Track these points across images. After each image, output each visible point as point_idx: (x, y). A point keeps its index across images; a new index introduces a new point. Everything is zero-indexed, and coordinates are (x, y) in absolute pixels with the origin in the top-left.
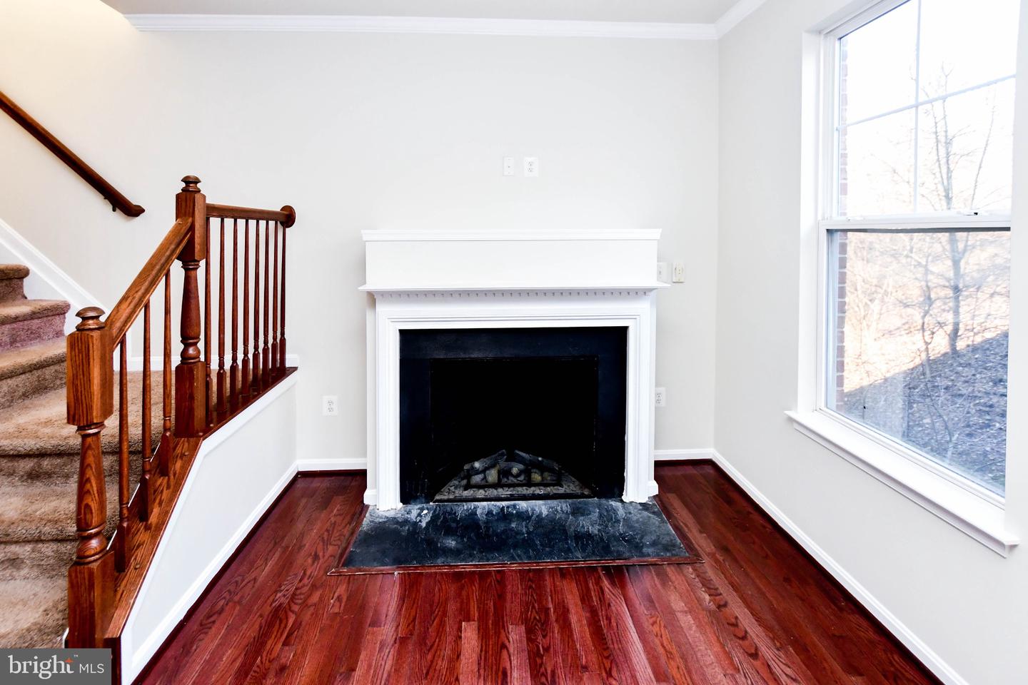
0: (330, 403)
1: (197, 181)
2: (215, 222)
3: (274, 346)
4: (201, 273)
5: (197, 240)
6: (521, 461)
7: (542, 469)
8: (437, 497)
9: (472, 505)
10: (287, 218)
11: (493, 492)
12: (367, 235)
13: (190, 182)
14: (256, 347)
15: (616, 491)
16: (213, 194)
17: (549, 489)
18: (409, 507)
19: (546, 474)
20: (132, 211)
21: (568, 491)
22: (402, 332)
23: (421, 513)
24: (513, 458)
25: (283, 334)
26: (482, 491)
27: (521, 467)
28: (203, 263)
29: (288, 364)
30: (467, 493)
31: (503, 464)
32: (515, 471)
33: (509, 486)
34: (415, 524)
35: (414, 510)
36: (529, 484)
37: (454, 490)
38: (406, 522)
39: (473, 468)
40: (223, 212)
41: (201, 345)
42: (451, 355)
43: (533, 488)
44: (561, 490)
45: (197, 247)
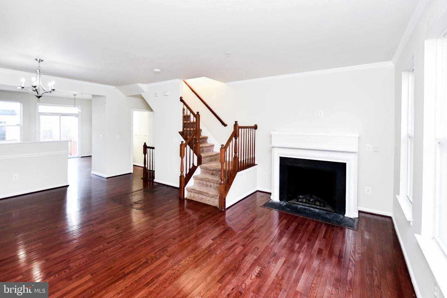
0: (265, 174)
1: (237, 122)
2: (240, 130)
3: (252, 158)
4: (238, 140)
5: (237, 134)
6: (314, 198)
7: (320, 202)
8: (289, 202)
9: (298, 205)
10: (256, 127)
11: (304, 204)
12: (272, 133)
13: (236, 122)
14: (248, 157)
15: (343, 213)
16: (240, 124)
17: (321, 207)
18: (281, 202)
19: (321, 204)
20: (225, 125)
21: (327, 209)
22: (280, 157)
23: (284, 203)
24: (311, 197)
25: (254, 156)
26: (301, 203)
27: (314, 200)
28: (238, 138)
29: (255, 163)
30: (297, 203)
31: (308, 198)
32: (311, 200)
33: (309, 204)
34: (281, 205)
35: (282, 203)
36: (315, 204)
37: (294, 201)
38: (280, 204)
39: (300, 197)
40: (242, 127)
41: (237, 154)
42: (292, 165)
43: (316, 206)
44: (325, 209)
45: (237, 135)
